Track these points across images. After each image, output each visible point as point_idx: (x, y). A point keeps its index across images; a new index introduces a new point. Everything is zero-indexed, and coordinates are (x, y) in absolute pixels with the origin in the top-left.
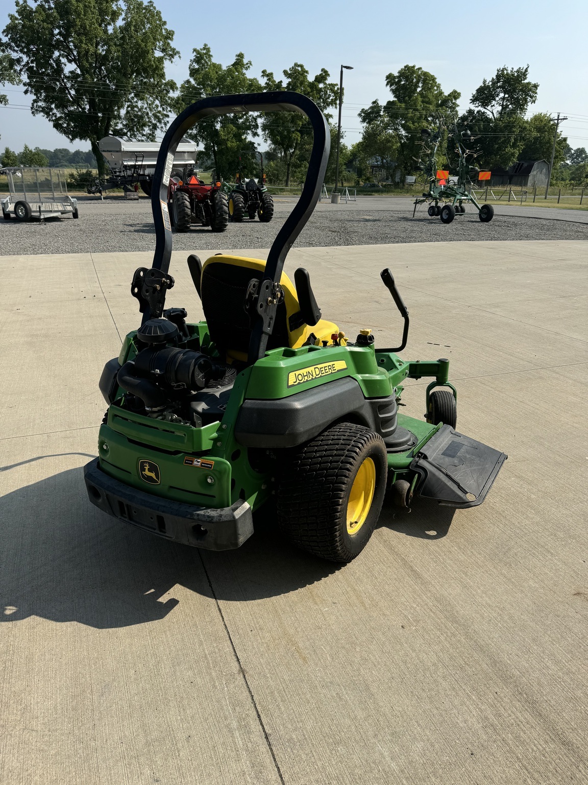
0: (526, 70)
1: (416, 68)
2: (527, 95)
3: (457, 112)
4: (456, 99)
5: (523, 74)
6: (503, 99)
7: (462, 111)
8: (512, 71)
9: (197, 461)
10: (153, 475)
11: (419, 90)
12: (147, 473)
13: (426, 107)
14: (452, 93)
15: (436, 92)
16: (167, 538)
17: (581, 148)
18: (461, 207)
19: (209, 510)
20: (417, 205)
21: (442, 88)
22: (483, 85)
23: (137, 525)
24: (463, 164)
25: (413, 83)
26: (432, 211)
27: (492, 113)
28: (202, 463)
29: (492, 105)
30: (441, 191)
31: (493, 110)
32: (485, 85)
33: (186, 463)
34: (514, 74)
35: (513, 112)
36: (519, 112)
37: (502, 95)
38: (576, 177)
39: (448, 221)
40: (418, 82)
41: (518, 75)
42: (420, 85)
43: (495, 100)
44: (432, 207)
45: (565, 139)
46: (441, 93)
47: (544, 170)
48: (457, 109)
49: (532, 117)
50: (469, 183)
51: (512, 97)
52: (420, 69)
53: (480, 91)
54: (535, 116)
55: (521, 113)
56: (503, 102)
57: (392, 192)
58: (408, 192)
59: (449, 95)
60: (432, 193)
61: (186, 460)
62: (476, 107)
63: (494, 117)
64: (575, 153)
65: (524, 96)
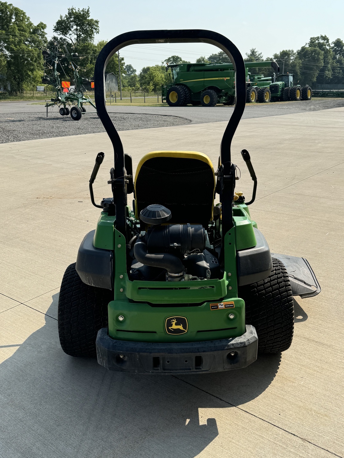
0: (88, 11)
1: (7, 4)
2: (92, 28)
3: (46, 38)
4: (43, 29)
5: (86, 13)
6: (77, 30)
7: (49, 38)
8: (79, 11)
9: (220, 305)
10: (181, 327)
11: (13, 20)
12: (174, 327)
13: (22, 34)
14: (40, 24)
15: (27, 23)
16: (204, 372)
17: (129, 64)
18: (83, 108)
19: (236, 339)
20: (48, 107)
21: (31, 20)
22: (60, 19)
23: (172, 371)
24: (77, 77)
25: (7, 15)
26: (62, 112)
27: (71, 39)
28: (225, 305)
29: (70, 34)
30: (66, 97)
31: (71, 37)
32: (62, 19)
33: (212, 309)
34: (81, 13)
35: (85, 40)
36: (89, 39)
37: (75, 27)
38: (132, 84)
39: (78, 118)
40: (11, 14)
41: (83, 14)
42: (14, 17)
43: (71, 30)
44: (62, 109)
45: (123, 59)
46: (31, 24)
47: (114, 79)
48: (46, 36)
49: (98, 43)
50: (85, 91)
51: (83, 29)
52: (10, 5)
53: (59, 23)
54: (100, 42)
55: (90, 40)
56: (77, 32)
57: (9, 98)
58: (21, 98)
59: (38, 26)
60: (60, 98)
61: (212, 307)
62: (58, 35)
63: (73, 43)
64: (126, 68)
65: (90, 28)
